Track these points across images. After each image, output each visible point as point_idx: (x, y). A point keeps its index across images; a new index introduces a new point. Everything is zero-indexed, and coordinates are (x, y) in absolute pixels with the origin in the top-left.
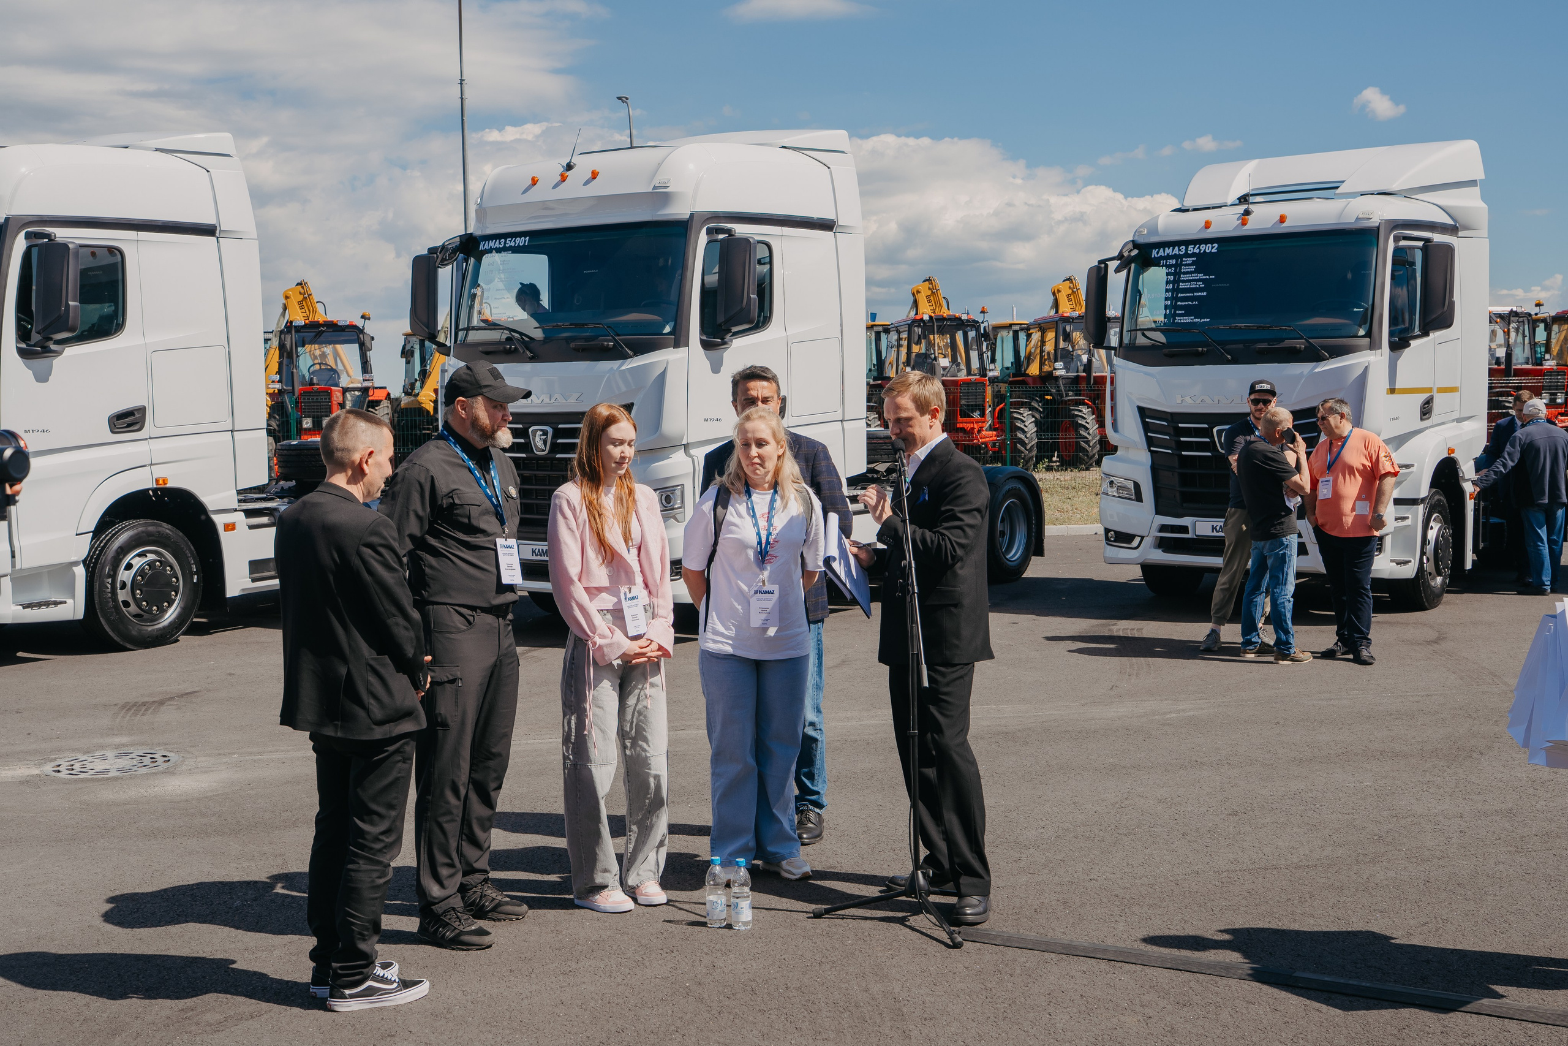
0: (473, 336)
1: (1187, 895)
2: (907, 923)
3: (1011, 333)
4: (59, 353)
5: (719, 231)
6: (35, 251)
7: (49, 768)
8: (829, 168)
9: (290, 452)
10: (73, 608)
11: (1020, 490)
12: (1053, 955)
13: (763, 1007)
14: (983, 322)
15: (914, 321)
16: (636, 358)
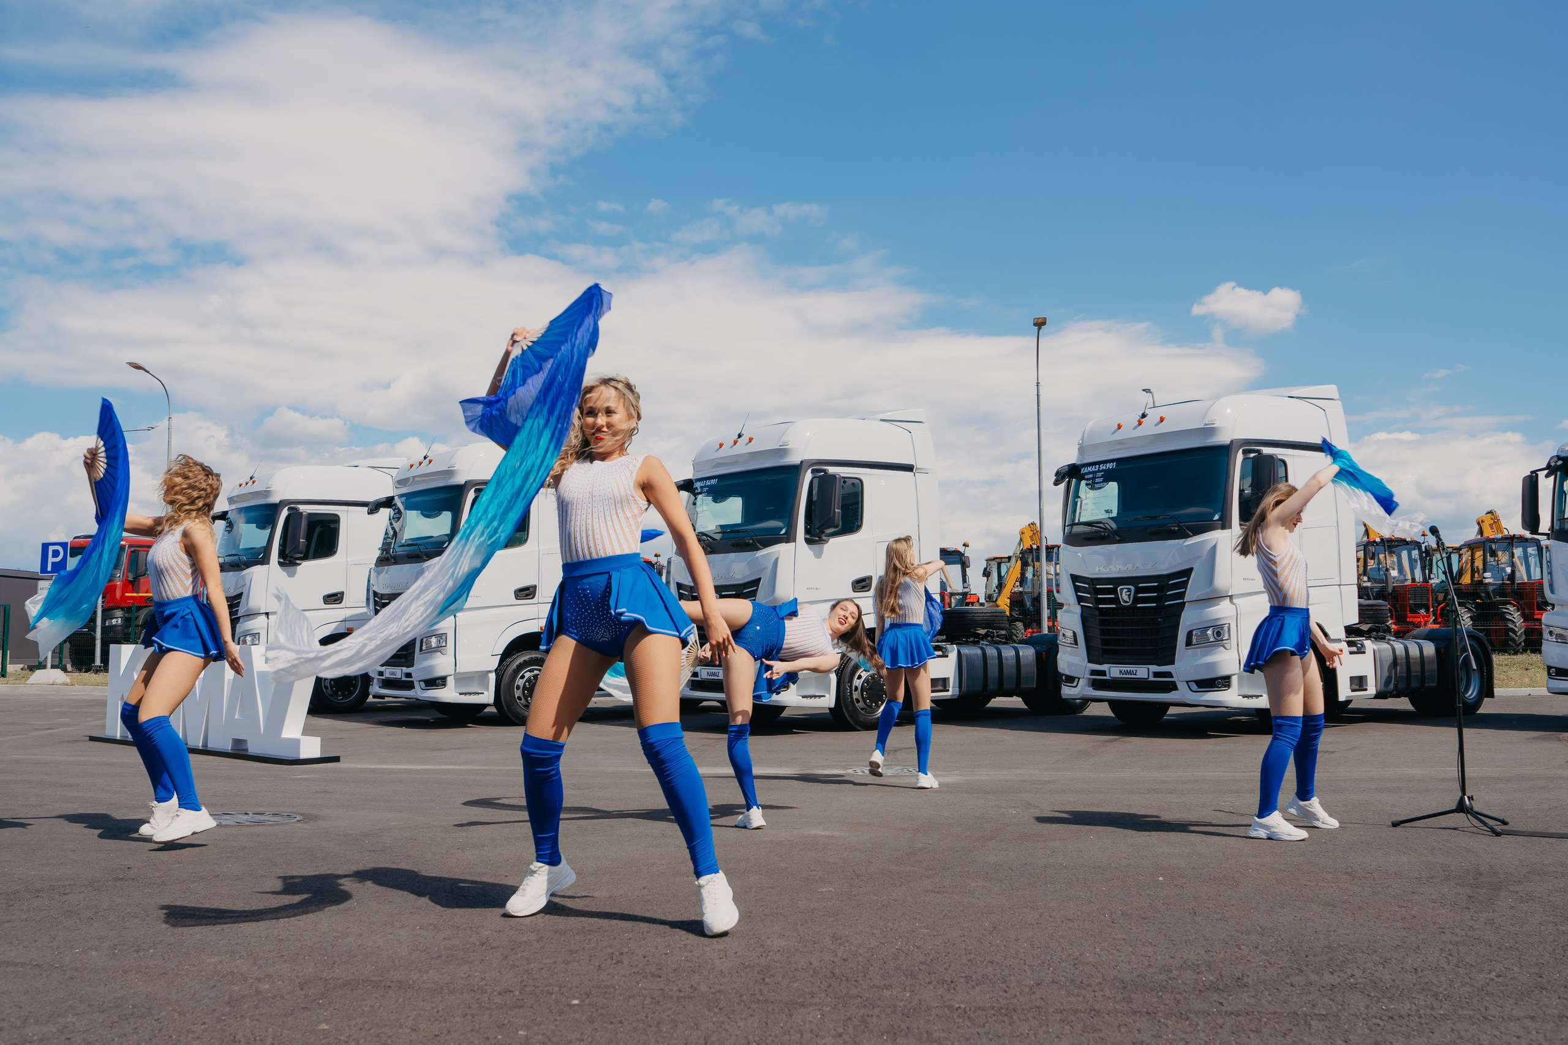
0: (1077, 529)
3: (1445, 554)
4: (827, 542)
5: (1251, 451)
6: (816, 480)
8: (1324, 410)
10: (828, 701)
11: (1473, 646)
14: (1424, 543)
15: (1369, 543)
16: (1194, 537)
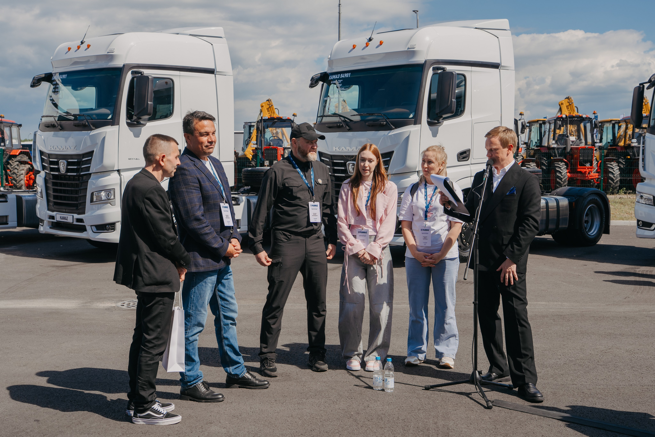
0: (325, 120)
1: (621, 395)
2: (470, 396)
3: (611, 125)
4: (144, 125)
5: (438, 69)
6: (135, 79)
7: (119, 304)
8: (498, 38)
9: (248, 173)
11: (597, 200)
12: (536, 416)
13: (383, 426)
14: (594, 119)
15: (559, 118)
16: (396, 130)
